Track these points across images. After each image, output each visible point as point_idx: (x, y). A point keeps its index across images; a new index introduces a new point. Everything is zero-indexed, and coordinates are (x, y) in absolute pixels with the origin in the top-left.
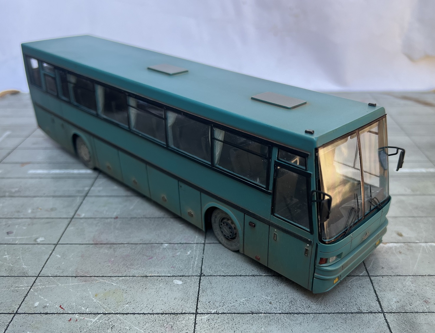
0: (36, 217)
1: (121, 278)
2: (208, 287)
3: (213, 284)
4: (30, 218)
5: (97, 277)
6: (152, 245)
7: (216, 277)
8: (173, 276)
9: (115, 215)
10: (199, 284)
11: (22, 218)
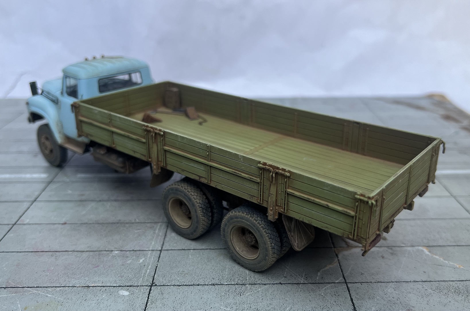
1: (58, 289)
2: (159, 297)
3: (164, 295)
5: (31, 287)
6: (100, 252)
7: (169, 287)
8: (119, 286)
9: (63, 220)
10: (149, 295)
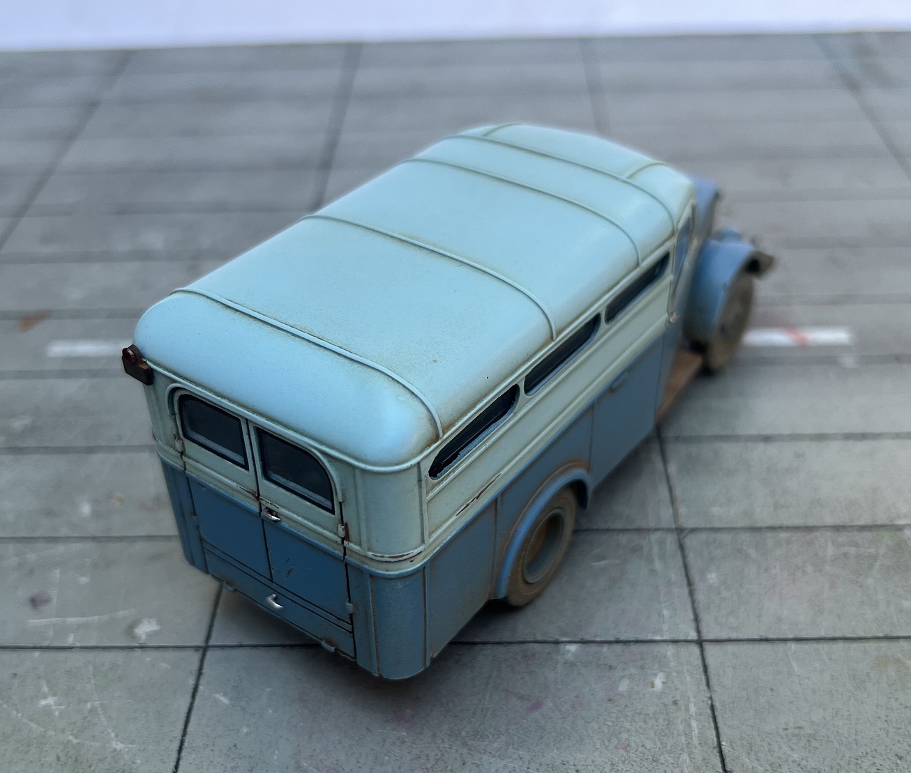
0: (113, 534)
4: (94, 538)
11: (67, 539)
